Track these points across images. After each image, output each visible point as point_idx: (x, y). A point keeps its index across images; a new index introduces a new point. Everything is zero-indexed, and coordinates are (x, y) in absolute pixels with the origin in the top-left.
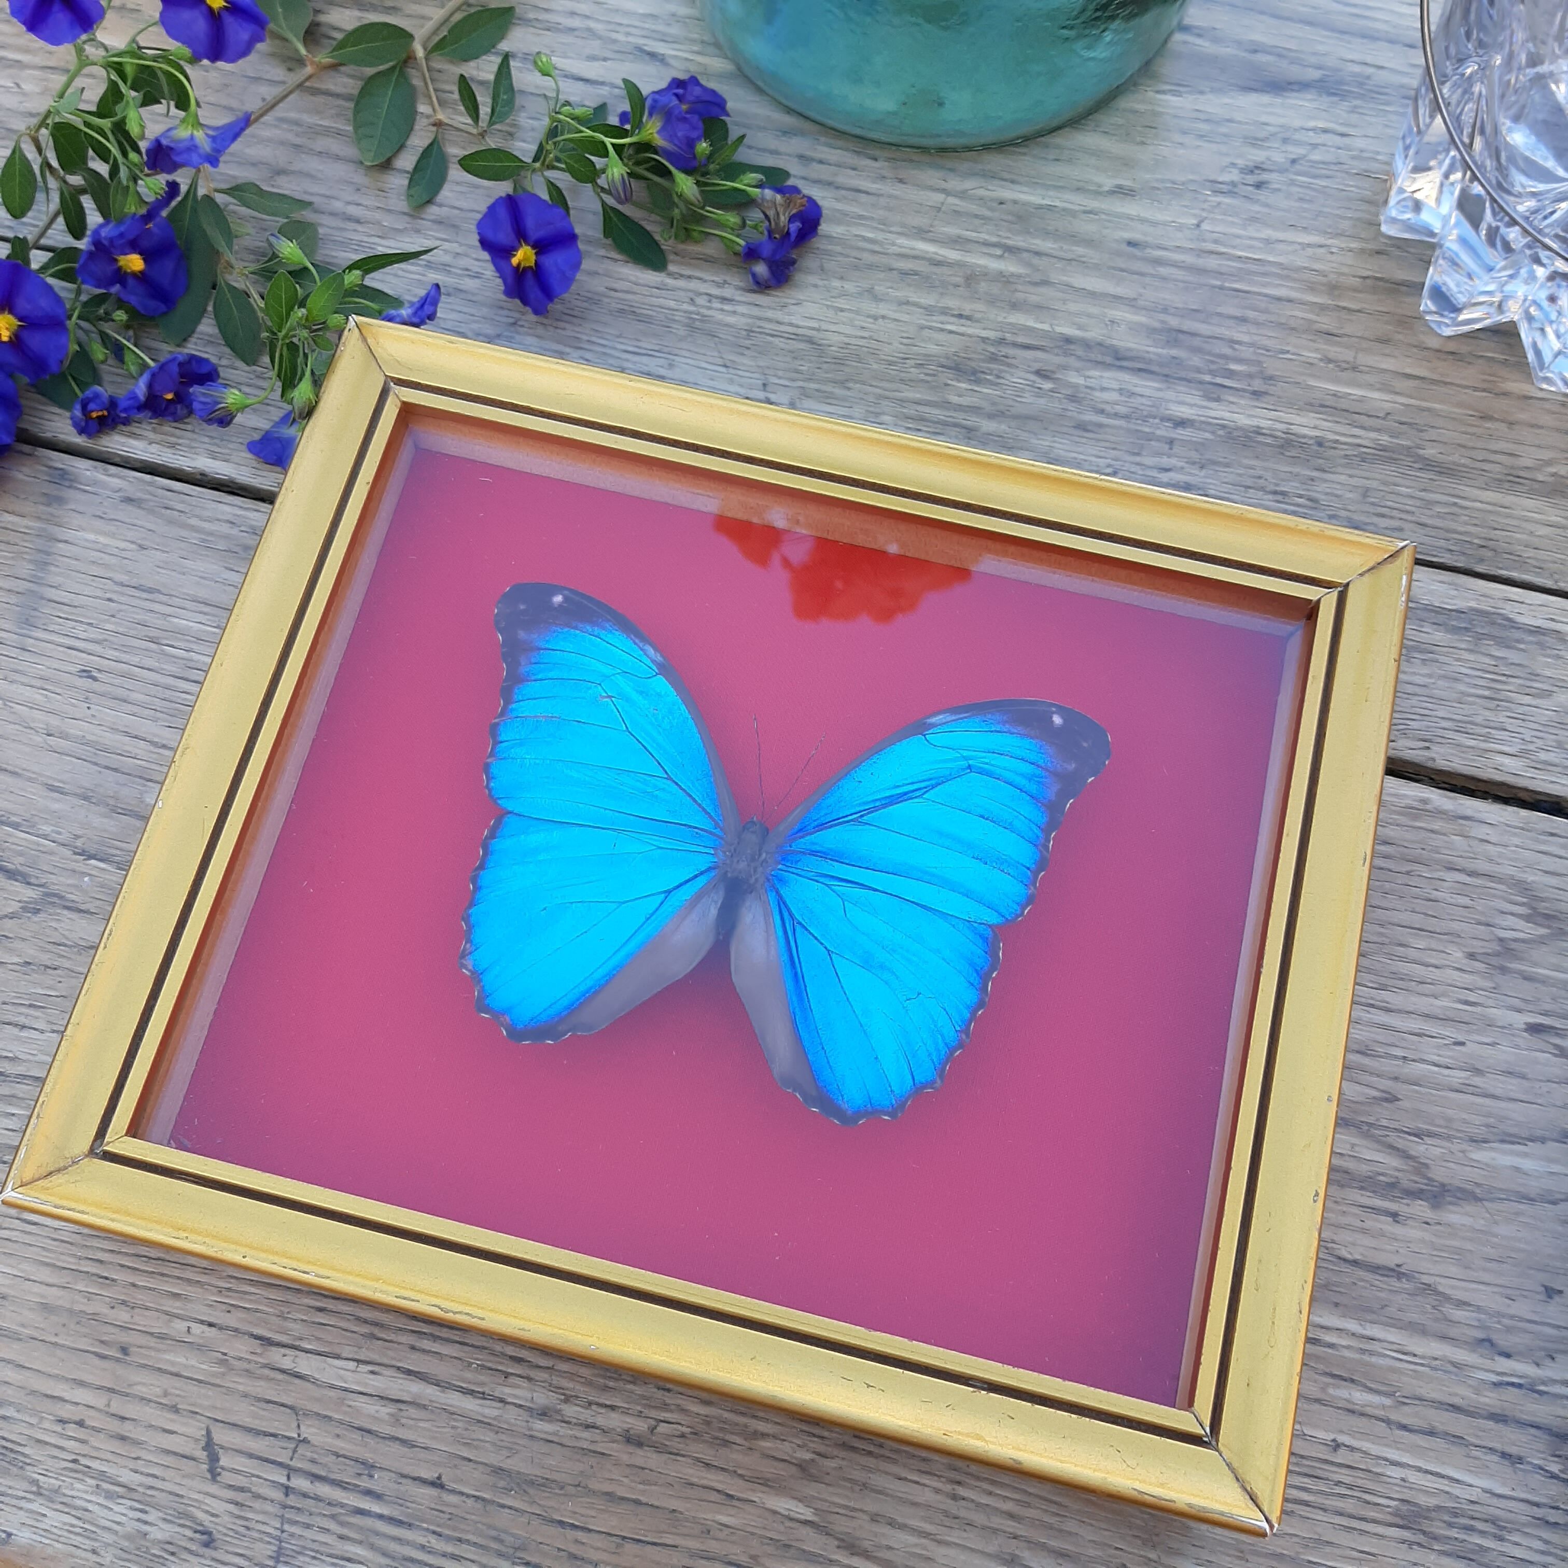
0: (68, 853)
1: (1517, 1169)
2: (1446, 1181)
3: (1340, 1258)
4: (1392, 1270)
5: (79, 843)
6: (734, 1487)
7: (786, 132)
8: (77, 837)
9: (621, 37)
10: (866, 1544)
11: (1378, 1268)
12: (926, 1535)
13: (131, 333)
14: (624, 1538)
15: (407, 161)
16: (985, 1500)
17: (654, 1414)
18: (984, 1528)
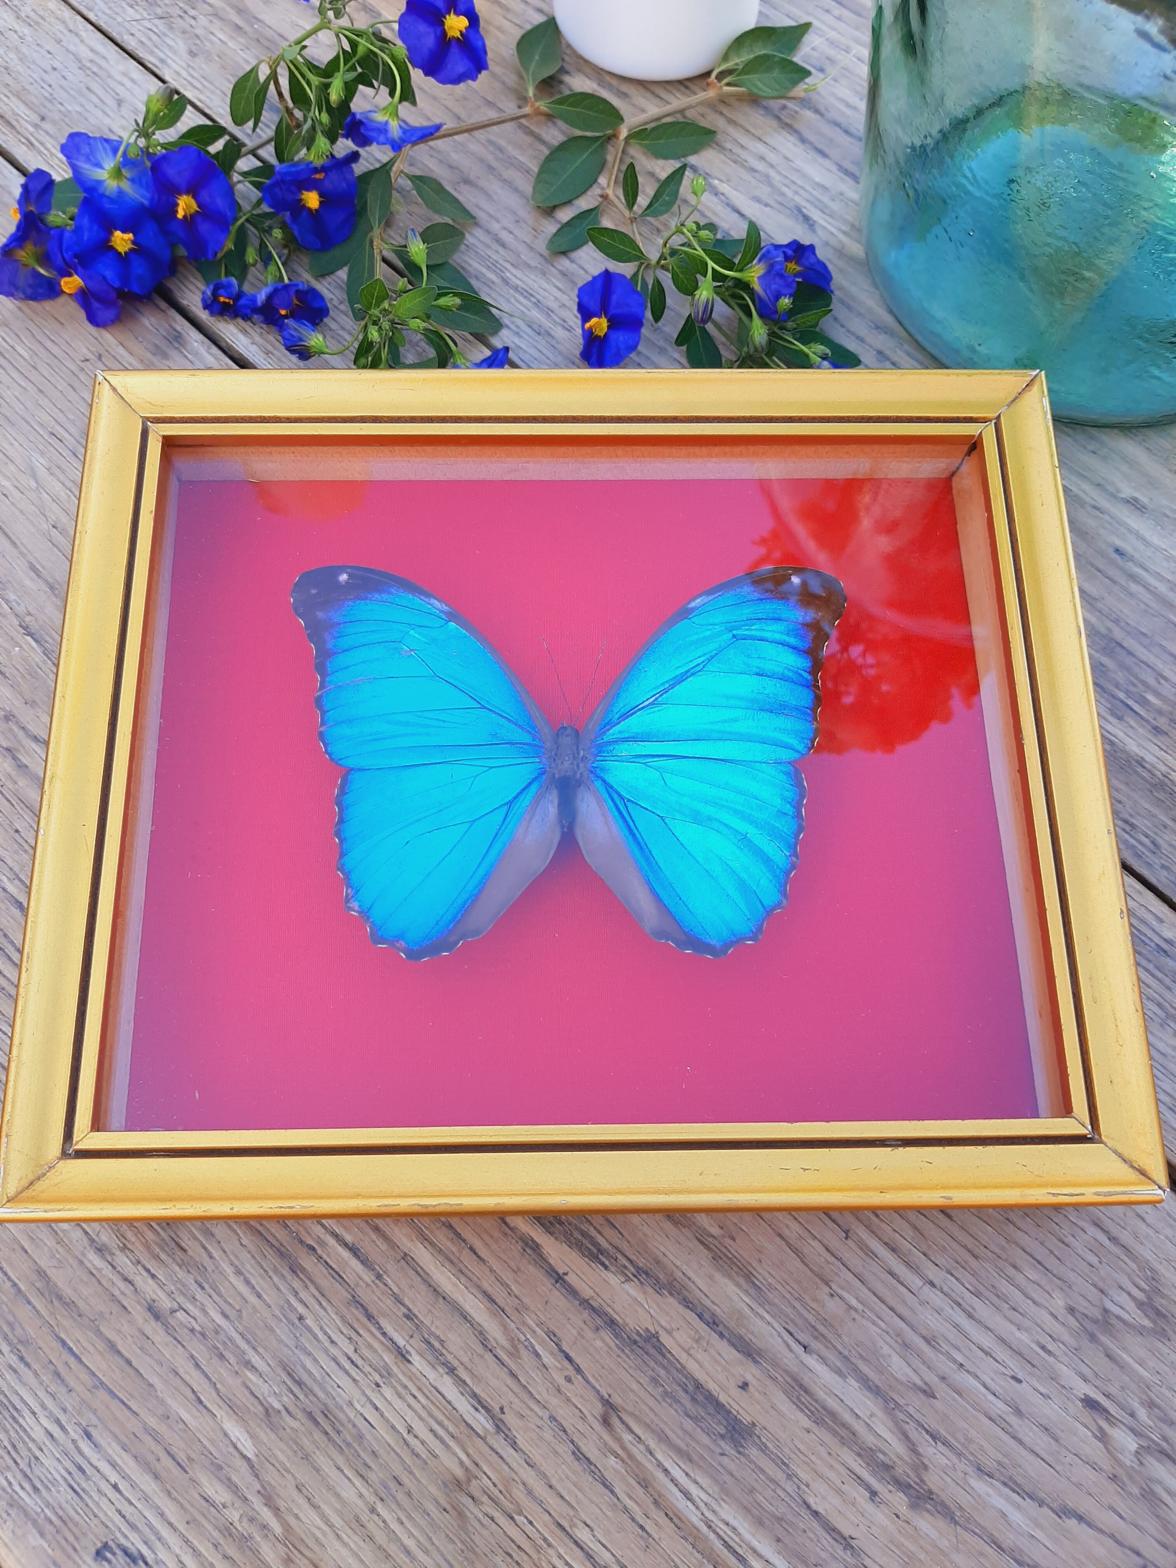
0: (16, 622)
1: (1004, 1515)
2: (935, 1489)
3: (805, 1502)
4: (845, 1539)
5: (28, 619)
6: (208, 1397)
7: (879, 328)
8: (29, 614)
9: (789, 193)
10: (282, 1504)
11: (834, 1530)
12: (331, 1526)
13: (286, 251)
14: (102, 1383)
15: (565, 215)
16: (395, 1526)
17: (181, 1299)
18: (380, 1547)
